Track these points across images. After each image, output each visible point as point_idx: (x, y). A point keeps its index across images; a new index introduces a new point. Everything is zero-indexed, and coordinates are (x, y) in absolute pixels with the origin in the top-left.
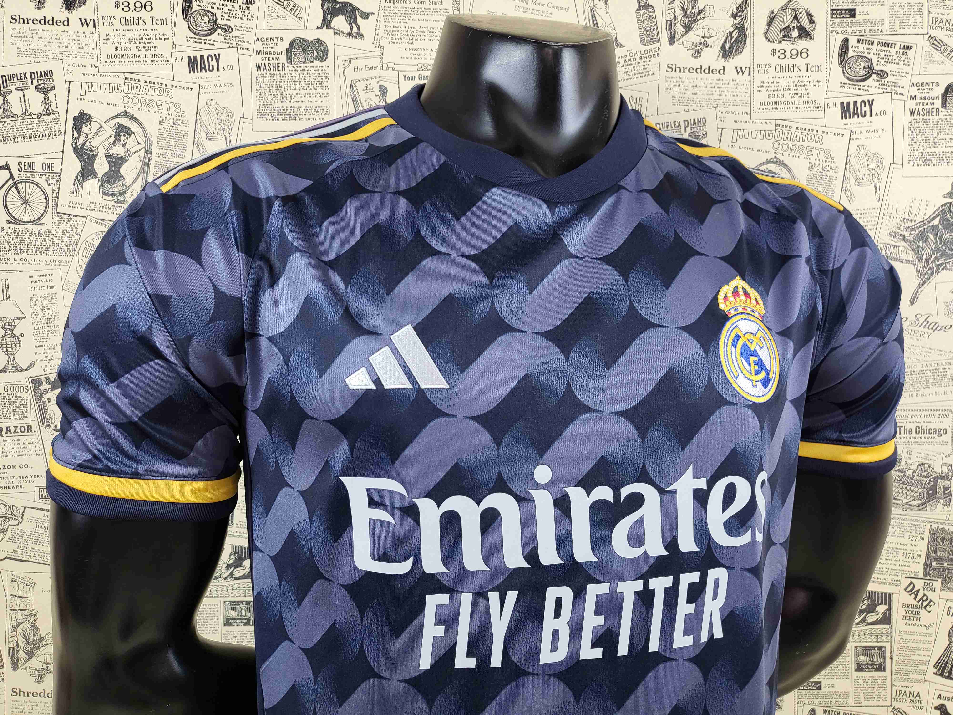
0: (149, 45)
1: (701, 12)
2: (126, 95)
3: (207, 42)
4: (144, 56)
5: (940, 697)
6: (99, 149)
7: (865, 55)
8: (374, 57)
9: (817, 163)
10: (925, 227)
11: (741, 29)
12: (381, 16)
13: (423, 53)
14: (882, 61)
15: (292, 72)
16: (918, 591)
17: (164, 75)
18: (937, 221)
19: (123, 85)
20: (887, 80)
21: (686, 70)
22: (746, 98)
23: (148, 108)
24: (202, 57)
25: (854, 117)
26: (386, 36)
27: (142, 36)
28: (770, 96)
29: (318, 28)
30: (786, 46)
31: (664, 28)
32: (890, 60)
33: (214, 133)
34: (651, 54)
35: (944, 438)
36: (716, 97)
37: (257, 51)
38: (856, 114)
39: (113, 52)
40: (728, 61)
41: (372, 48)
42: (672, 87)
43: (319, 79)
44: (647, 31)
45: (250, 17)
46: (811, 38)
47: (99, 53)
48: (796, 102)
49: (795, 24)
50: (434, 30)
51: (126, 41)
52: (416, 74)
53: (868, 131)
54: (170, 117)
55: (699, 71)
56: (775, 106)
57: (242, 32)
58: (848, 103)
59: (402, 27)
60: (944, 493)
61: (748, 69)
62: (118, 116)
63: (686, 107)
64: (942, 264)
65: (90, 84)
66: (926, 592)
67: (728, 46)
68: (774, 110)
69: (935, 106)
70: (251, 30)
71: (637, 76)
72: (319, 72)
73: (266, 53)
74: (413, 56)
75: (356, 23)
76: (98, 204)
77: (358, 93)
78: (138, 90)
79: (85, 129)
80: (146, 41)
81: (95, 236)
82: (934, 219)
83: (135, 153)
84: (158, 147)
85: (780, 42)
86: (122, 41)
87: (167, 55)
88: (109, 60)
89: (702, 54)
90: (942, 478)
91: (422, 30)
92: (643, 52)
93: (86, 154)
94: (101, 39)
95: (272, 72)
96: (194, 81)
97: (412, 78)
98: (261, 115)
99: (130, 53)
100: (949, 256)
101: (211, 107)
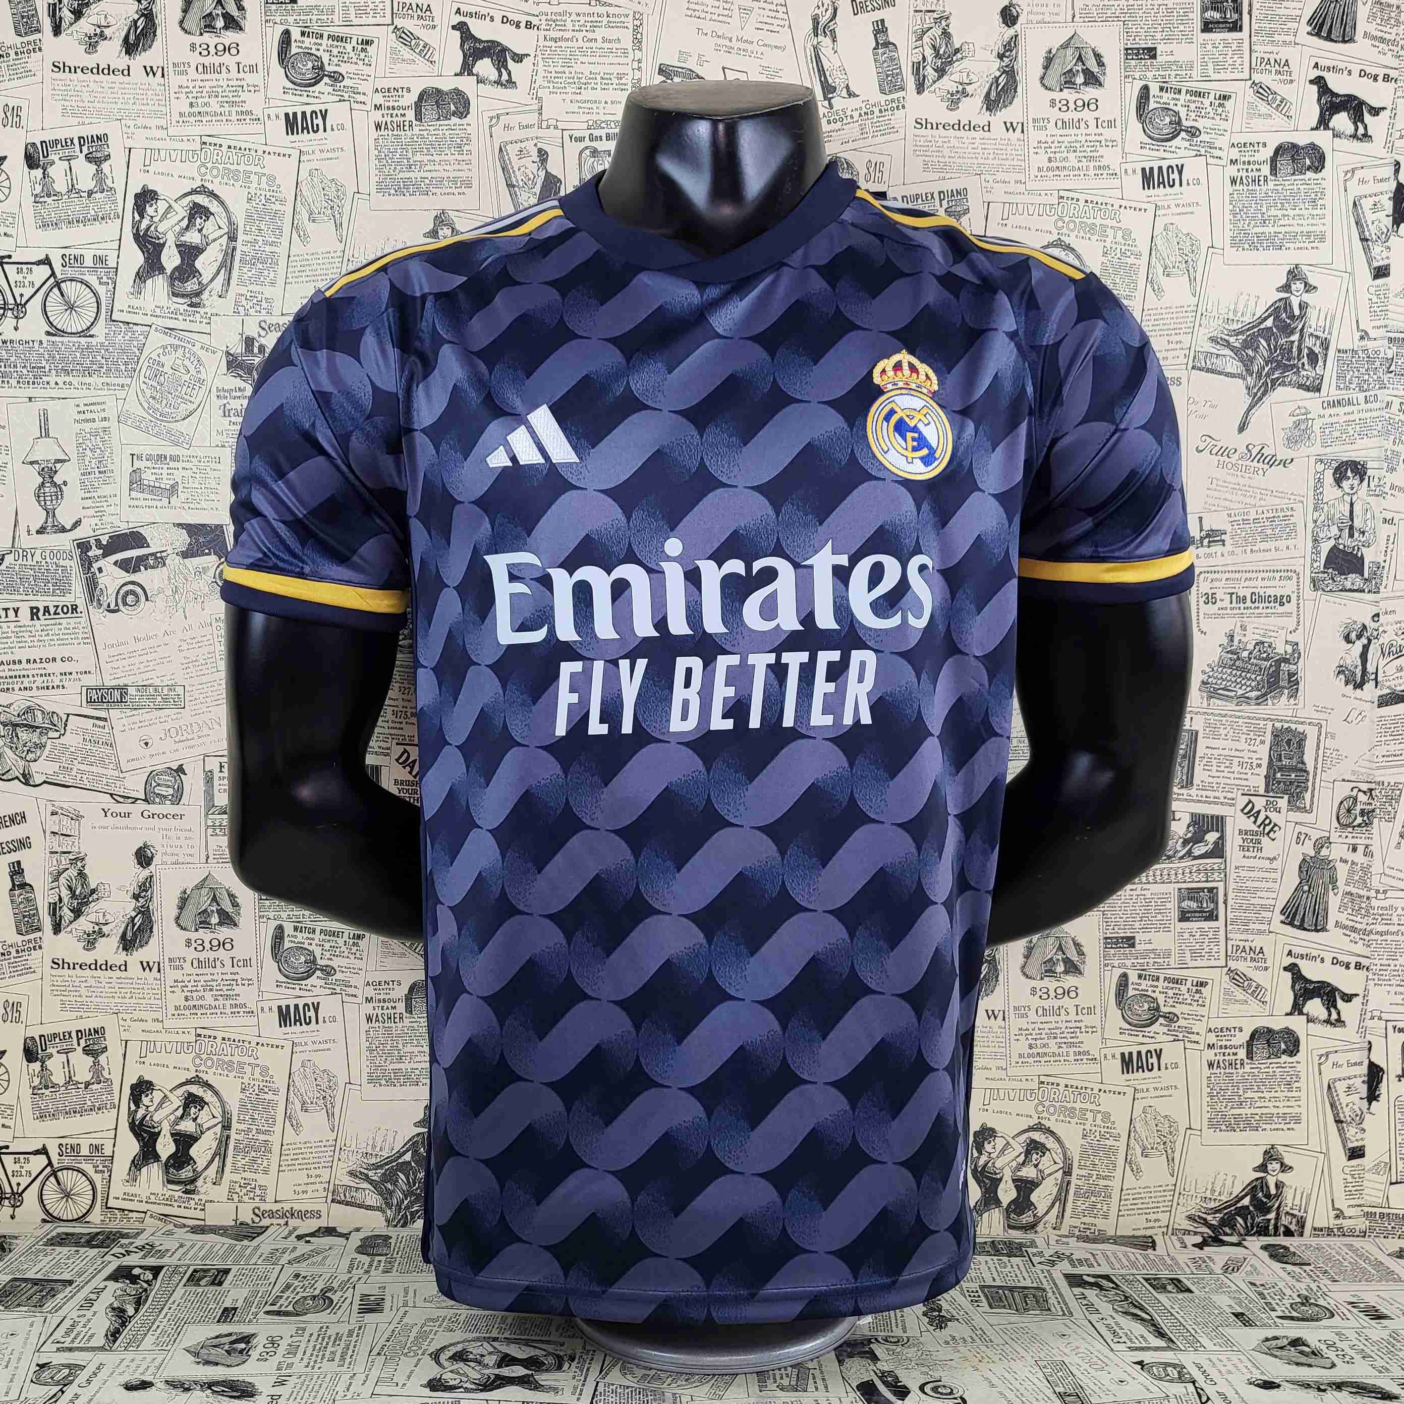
0: (234, 99)
1: (957, 51)
2: (203, 165)
3: (311, 94)
4: (227, 113)
5: (1290, 953)
6: (168, 235)
7: (1171, 107)
8: (530, 111)
9: (1114, 246)
10: (1255, 330)
11: (1010, 73)
12: (539, 58)
13: (594, 106)
14: (1193, 115)
15: (422, 133)
16: (1259, 812)
17: (251, 138)
18: (1269, 323)
19: (199, 152)
20: (1199, 139)
21: (940, 127)
22: (1019, 163)
23: (232, 182)
24: (304, 114)
25: (1159, 186)
26: (546, 84)
27: (225, 87)
28: (1050, 160)
29: (456, 75)
30: (1069, 95)
31: (910, 71)
32: (1203, 114)
33: (319, 213)
34: (894, 105)
35: (1287, 607)
36: (980, 161)
37: (376, 106)
38: (1162, 183)
39: (186, 109)
40: (995, 115)
41: (527, 100)
42: (922, 148)
43: (458, 140)
44: (888, 76)
45: (366, 61)
46: (1101, 85)
47: (168, 111)
48: (1085, 168)
49: (1080, 67)
50: (608, 76)
51: (204, 94)
52: (586, 134)
53: (1177, 206)
54: (262, 192)
55: (956, 127)
56: (1057, 173)
57: (357, 81)
58: (1151, 169)
59: (567, 73)
60: (1289, 681)
61: (1020, 125)
62: (193, 192)
63: (941, 175)
64: (1278, 379)
65: (157, 151)
66: (1269, 813)
67: (993, 95)
68: (1056, 178)
69: (1263, 173)
70: (369, 78)
71: (876, 134)
72: (458, 132)
73: (388, 108)
74: (581, 111)
75: (506, 69)
76: (165, 308)
77: (509, 159)
78: (219, 158)
79: (150, 210)
80: (230, 94)
81: (161, 351)
82: (1265, 319)
83: (214, 240)
84: (245, 233)
85: (1061, 90)
86: (199, 95)
87: (258, 112)
88: (181, 120)
89: (960, 105)
90: (1286, 661)
91: (592, 76)
92: (883, 103)
93: (150, 243)
94: (172, 94)
95: (395, 133)
96: (293, 145)
97: (581, 139)
98: (382, 188)
99: (209, 110)
100: (1287, 368)
101: (315, 179)
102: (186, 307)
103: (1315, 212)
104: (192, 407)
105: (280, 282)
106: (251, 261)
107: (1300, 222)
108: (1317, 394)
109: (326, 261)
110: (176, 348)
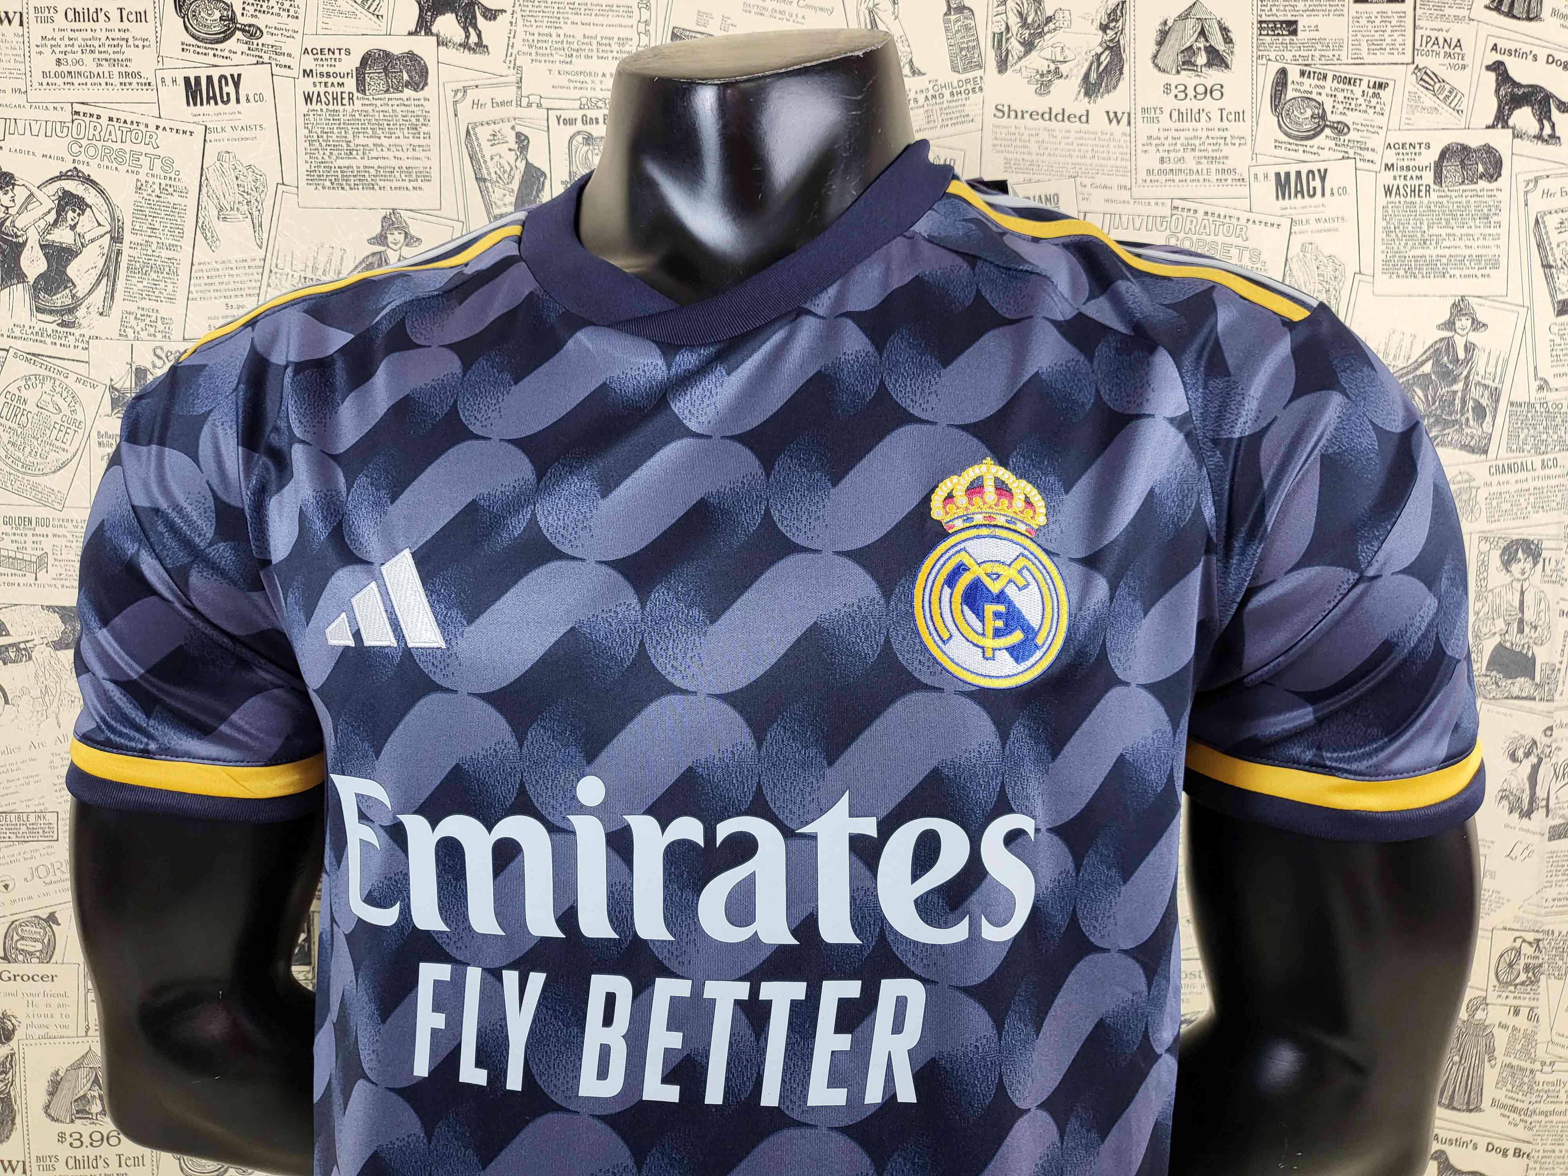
0: (116, 56)
1: (1049, 19)
2: (76, 141)
3: (219, 53)
4: (107, 75)
6: (29, 233)
7: (1314, 96)
8: (507, 84)
10: (1410, 377)
11: (1115, 49)
12: (518, 15)
13: (588, 79)
14: (1340, 107)
15: (365, 108)
17: (142, 108)
18: (1427, 368)
19: (70, 125)
20: (1347, 137)
21: (1027, 116)
22: (1124, 163)
23: (115, 165)
24: (209, 79)
25: (1296, 196)
26: (526, 49)
27: (103, 40)
28: (1162, 160)
29: (410, 34)
30: (1187, 78)
31: (990, 44)
32: (1353, 106)
33: (232, 209)
34: (969, 87)
36: (1075, 160)
37: (305, 71)
38: (1299, 192)
39: (53, 68)
40: (1095, 102)
41: (503, 69)
42: (1003, 143)
43: (413, 120)
44: (961, 49)
45: (292, 13)
46: (1227, 67)
47: (28, 69)
48: (1205, 171)
49: (1201, 44)
50: (607, 41)
51: (76, 48)
52: (578, 114)
53: (1318, 220)
54: (155, 180)
55: (1046, 116)
56: (1170, 177)
57: (279, 38)
58: (1288, 174)
59: (554, 35)
61: (1126, 115)
62: (61, 177)
63: (1027, 176)
65: (13, 122)
67: (1093, 76)
68: (1168, 183)
69: (1424, 182)
70: (295, 35)
71: (945, 123)
72: (412, 108)
73: (322, 75)
74: (572, 85)
75: (475, 27)
76: (27, 328)
77: (479, 145)
78: (97, 133)
79: (5, 199)
80: (111, 50)
81: (23, 383)
83: (92, 241)
84: (134, 231)
85: (1178, 72)
86: (69, 49)
87: (148, 74)
88: (45, 81)
89: (1051, 89)
91: (586, 40)
92: (955, 84)
93: (6, 241)
94: (33, 47)
95: (331, 107)
96: (196, 119)
97: (571, 122)
98: (313, 178)
99: (82, 69)
101: (226, 165)
102: (54, 326)
103: (1487, 231)
104: (64, 456)
105: (181, 297)
106: (139, 270)
107: (1469, 243)
108: (1483, 457)
109: (242, 271)
110: (43, 379)
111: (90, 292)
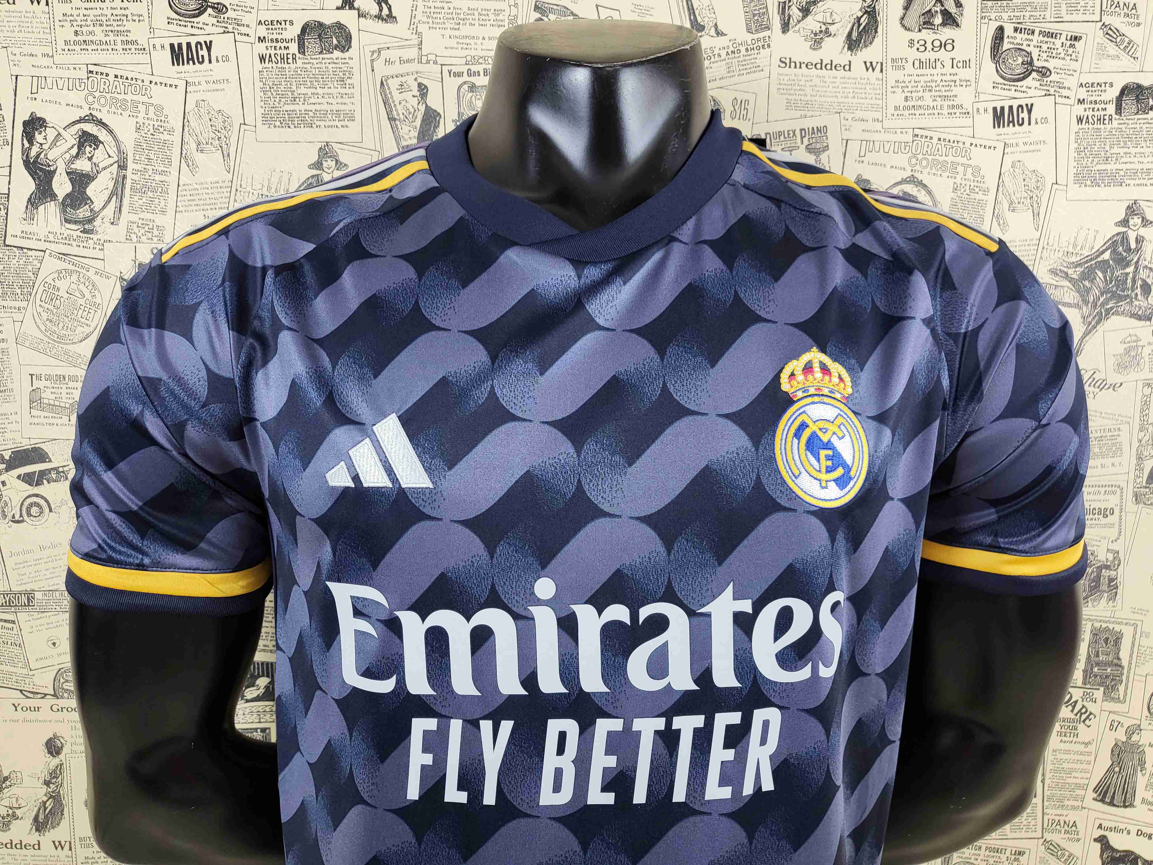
0: (119, 28)
2: (91, 94)
3: (195, 25)
4: (112, 43)
5: (1100, 826)
6: (58, 163)
7: (1024, 47)
8: (410, 46)
9: (964, 182)
10: (1093, 262)
11: (871, 13)
13: (472, 41)
14: (1044, 55)
15: (305, 66)
16: (1076, 702)
17: (140, 68)
18: (1107, 256)
19: (86, 81)
20: (1049, 79)
21: (803, 66)
22: (877, 102)
23: (120, 111)
24: (189, 45)
25: (1008, 125)
26: (425, 19)
27: (109, 16)
28: (906, 99)
29: (338, 8)
30: (927, 35)
31: (776, 11)
32: (1054, 55)
33: (207, 143)
34: (760, 44)
35: (1110, 519)
36: (840, 100)
37: (259, 38)
38: (1011, 122)
39: (72, 37)
40: (856, 55)
41: (408, 34)
42: (785, 87)
43: (341, 74)
44: (754, 15)
46: (958, 25)
47: (53, 39)
48: (939, 107)
49: (938, 8)
50: (486, 12)
51: (88, 23)
52: (465, 69)
53: (1025, 144)
54: (149, 122)
55: (819, 66)
56: (913, 111)
57: (240, 13)
58: (1002, 108)
59: (446, 8)
60: (1109, 586)
61: (879, 65)
62: (81, 120)
63: (803, 113)
64: (1112, 308)
65: (43, 79)
66: (1085, 703)
67: (855, 34)
68: (911, 116)
69: (1108, 112)
70: (252, 10)
71: (742, 72)
72: (340, 65)
73: (272, 40)
74: (460, 46)
75: (387, 3)
76: (58, 234)
77: (390, 93)
78: (106, 87)
79: (39, 138)
80: (115, 24)
81: (56, 275)
82: (1103, 252)
83: (105, 168)
84: (135, 161)
85: (920, 31)
86: (83, 23)
87: (143, 42)
88: (66, 48)
89: (822, 45)
90: (1107, 567)
91: (470, 12)
92: (749, 42)
93: (41, 170)
94: (57, 21)
95: (279, 65)
96: (179, 75)
97: (459, 74)
98: (268, 120)
99: (94, 38)
100: (1121, 298)
101: (202, 110)
102: (78, 233)
104: (87, 330)
105: (171, 212)
106: (141, 190)
107: (1141, 160)
108: (1148, 323)
109: (216, 190)
110: (71, 273)
111: (104, 207)
